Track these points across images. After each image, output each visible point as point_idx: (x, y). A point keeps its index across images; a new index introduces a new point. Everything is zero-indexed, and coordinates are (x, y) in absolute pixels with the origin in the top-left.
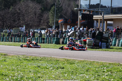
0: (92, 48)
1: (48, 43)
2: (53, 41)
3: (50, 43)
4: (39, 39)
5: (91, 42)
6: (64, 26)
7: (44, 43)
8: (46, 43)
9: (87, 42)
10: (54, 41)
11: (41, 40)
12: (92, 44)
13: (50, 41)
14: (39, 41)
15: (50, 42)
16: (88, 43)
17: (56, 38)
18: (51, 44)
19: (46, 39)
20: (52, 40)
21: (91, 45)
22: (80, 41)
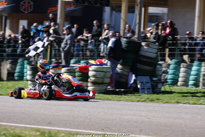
5: (102, 74)
6: (8, 21)
9: (91, 73)
12: (107, 80)
16: (94, 76)
21: (102, 83)
22: (68, 70)
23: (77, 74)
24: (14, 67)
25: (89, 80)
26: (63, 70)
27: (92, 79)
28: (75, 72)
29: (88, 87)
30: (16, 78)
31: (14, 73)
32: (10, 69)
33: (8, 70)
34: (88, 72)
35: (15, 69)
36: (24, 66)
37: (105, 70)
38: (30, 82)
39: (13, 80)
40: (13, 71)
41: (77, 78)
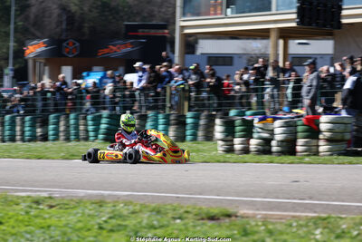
0: (347, 153)
1: (68, 139)
2: (90, 128)
3: (78, 138)
4: (23, 122)
5: (342, 127)
7: (45, 138)
8: (56, 138)
9: (323, 127)
10: (96, 131)
11: (33, 126)
12: (348, 136)
13: (77, 128)
14: (23, 132)
15: (77, 135)
16: (330, 130)
17: (110, 117)
18: (82, 142)
19: (57, 123)
20: (86, 125)
22: (286, 122)
23: (300, 128)
24: (142, 123)
25: (321, 136)
26: (278, 123)
27: (328, 134)
28: (296, 126)
29: (318, 146)
34: (318, 125)
36: (157, 122)
37: (345, 121)
38: (220, 143)
41: (299, 134)
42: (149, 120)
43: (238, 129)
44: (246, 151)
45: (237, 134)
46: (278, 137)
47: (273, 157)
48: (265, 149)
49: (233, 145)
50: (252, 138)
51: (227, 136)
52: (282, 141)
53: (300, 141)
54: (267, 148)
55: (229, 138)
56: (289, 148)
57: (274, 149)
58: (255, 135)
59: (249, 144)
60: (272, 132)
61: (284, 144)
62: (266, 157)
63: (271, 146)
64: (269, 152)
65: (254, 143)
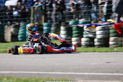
22: (103, 28)
23: (111, 31)
26: (98, 28)
28: (109, 29)
29: (122, 41)
30: (20, 39)
31: (18, 35)
32: (13, 32)
33: (12, 33)
35: (18, 32)
39: (17, 41)
40: (16, 34)
41: (111, 35)
42: (20, 28)
43: (74, 32)
44: (79, 45)
45: (74, 35)
46: (98, 37)
47: (95, 48)
48: (91, 43)
49: (71, 42)
50: (83, 37)
51: (67, 36)
52: (100, 39)
53: (112, 39)
54: (92, 43)
55: (69, 38)
56: (105, 43)
57: (96, 44)
58: (85, 36)
59: (81, 41)
60: (95, 34)
61: (102, 40)
62: (91, 49)
63: (94, 42)
64: (93, 45)
65: (84, 40)
